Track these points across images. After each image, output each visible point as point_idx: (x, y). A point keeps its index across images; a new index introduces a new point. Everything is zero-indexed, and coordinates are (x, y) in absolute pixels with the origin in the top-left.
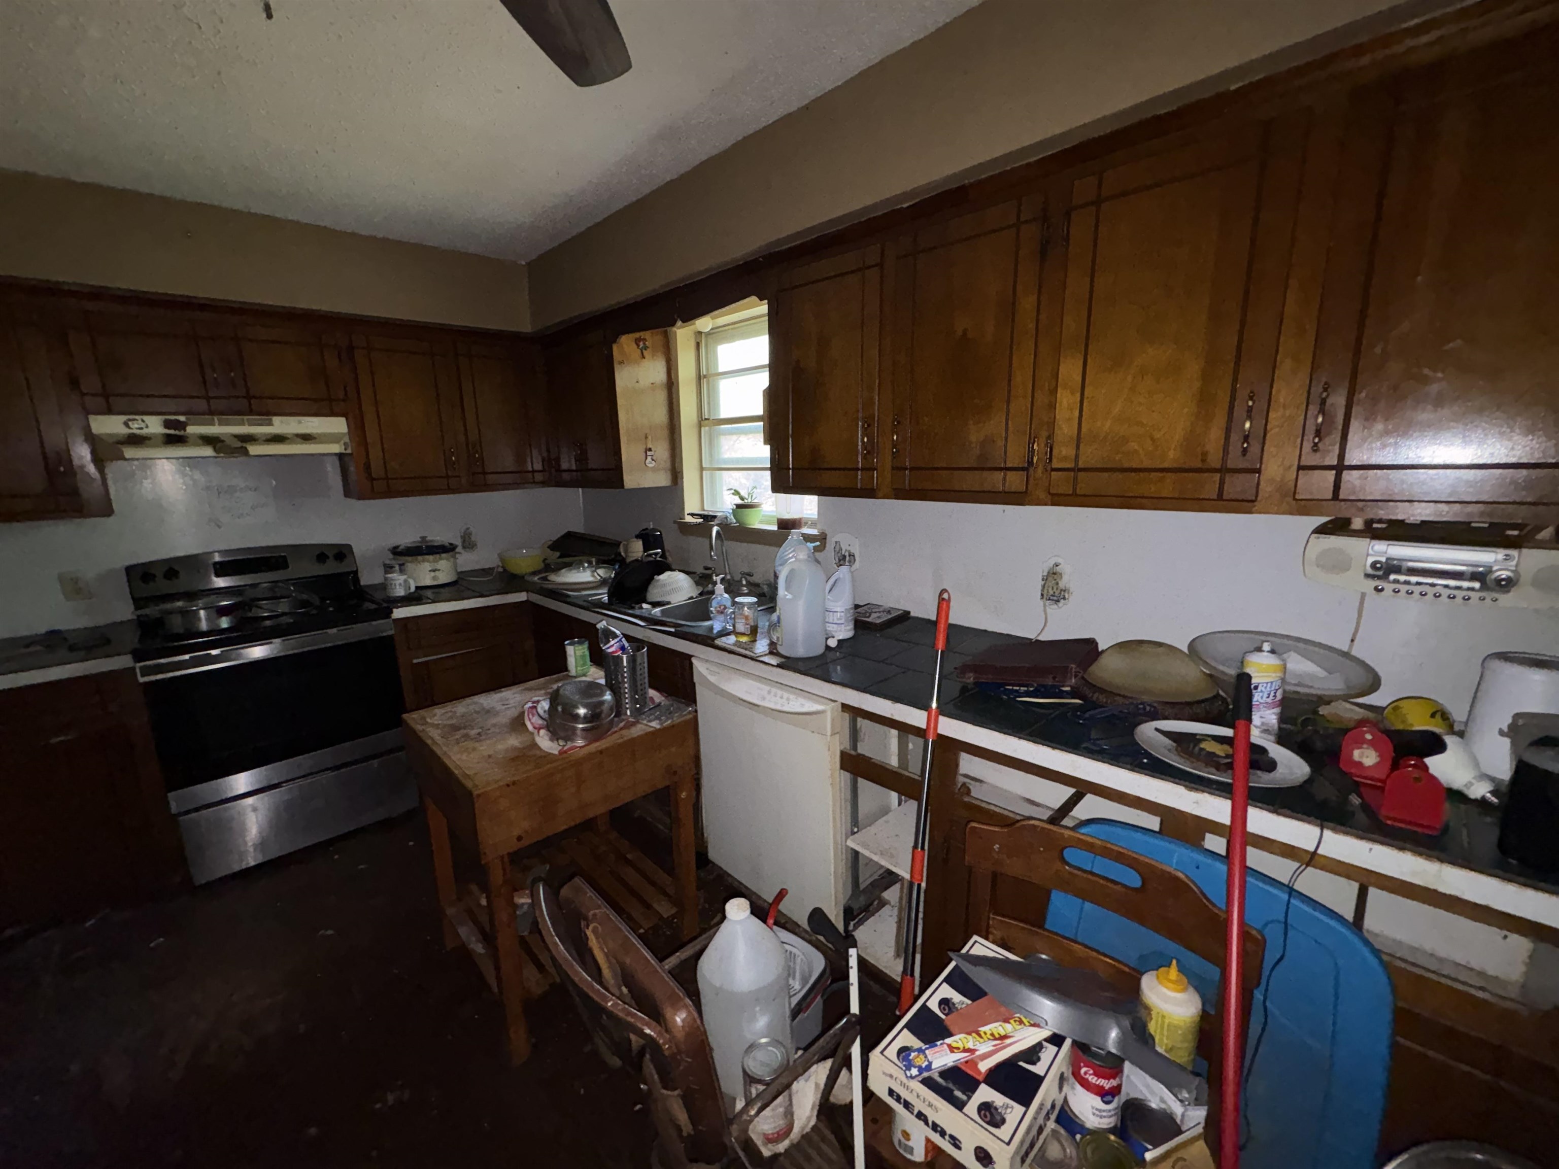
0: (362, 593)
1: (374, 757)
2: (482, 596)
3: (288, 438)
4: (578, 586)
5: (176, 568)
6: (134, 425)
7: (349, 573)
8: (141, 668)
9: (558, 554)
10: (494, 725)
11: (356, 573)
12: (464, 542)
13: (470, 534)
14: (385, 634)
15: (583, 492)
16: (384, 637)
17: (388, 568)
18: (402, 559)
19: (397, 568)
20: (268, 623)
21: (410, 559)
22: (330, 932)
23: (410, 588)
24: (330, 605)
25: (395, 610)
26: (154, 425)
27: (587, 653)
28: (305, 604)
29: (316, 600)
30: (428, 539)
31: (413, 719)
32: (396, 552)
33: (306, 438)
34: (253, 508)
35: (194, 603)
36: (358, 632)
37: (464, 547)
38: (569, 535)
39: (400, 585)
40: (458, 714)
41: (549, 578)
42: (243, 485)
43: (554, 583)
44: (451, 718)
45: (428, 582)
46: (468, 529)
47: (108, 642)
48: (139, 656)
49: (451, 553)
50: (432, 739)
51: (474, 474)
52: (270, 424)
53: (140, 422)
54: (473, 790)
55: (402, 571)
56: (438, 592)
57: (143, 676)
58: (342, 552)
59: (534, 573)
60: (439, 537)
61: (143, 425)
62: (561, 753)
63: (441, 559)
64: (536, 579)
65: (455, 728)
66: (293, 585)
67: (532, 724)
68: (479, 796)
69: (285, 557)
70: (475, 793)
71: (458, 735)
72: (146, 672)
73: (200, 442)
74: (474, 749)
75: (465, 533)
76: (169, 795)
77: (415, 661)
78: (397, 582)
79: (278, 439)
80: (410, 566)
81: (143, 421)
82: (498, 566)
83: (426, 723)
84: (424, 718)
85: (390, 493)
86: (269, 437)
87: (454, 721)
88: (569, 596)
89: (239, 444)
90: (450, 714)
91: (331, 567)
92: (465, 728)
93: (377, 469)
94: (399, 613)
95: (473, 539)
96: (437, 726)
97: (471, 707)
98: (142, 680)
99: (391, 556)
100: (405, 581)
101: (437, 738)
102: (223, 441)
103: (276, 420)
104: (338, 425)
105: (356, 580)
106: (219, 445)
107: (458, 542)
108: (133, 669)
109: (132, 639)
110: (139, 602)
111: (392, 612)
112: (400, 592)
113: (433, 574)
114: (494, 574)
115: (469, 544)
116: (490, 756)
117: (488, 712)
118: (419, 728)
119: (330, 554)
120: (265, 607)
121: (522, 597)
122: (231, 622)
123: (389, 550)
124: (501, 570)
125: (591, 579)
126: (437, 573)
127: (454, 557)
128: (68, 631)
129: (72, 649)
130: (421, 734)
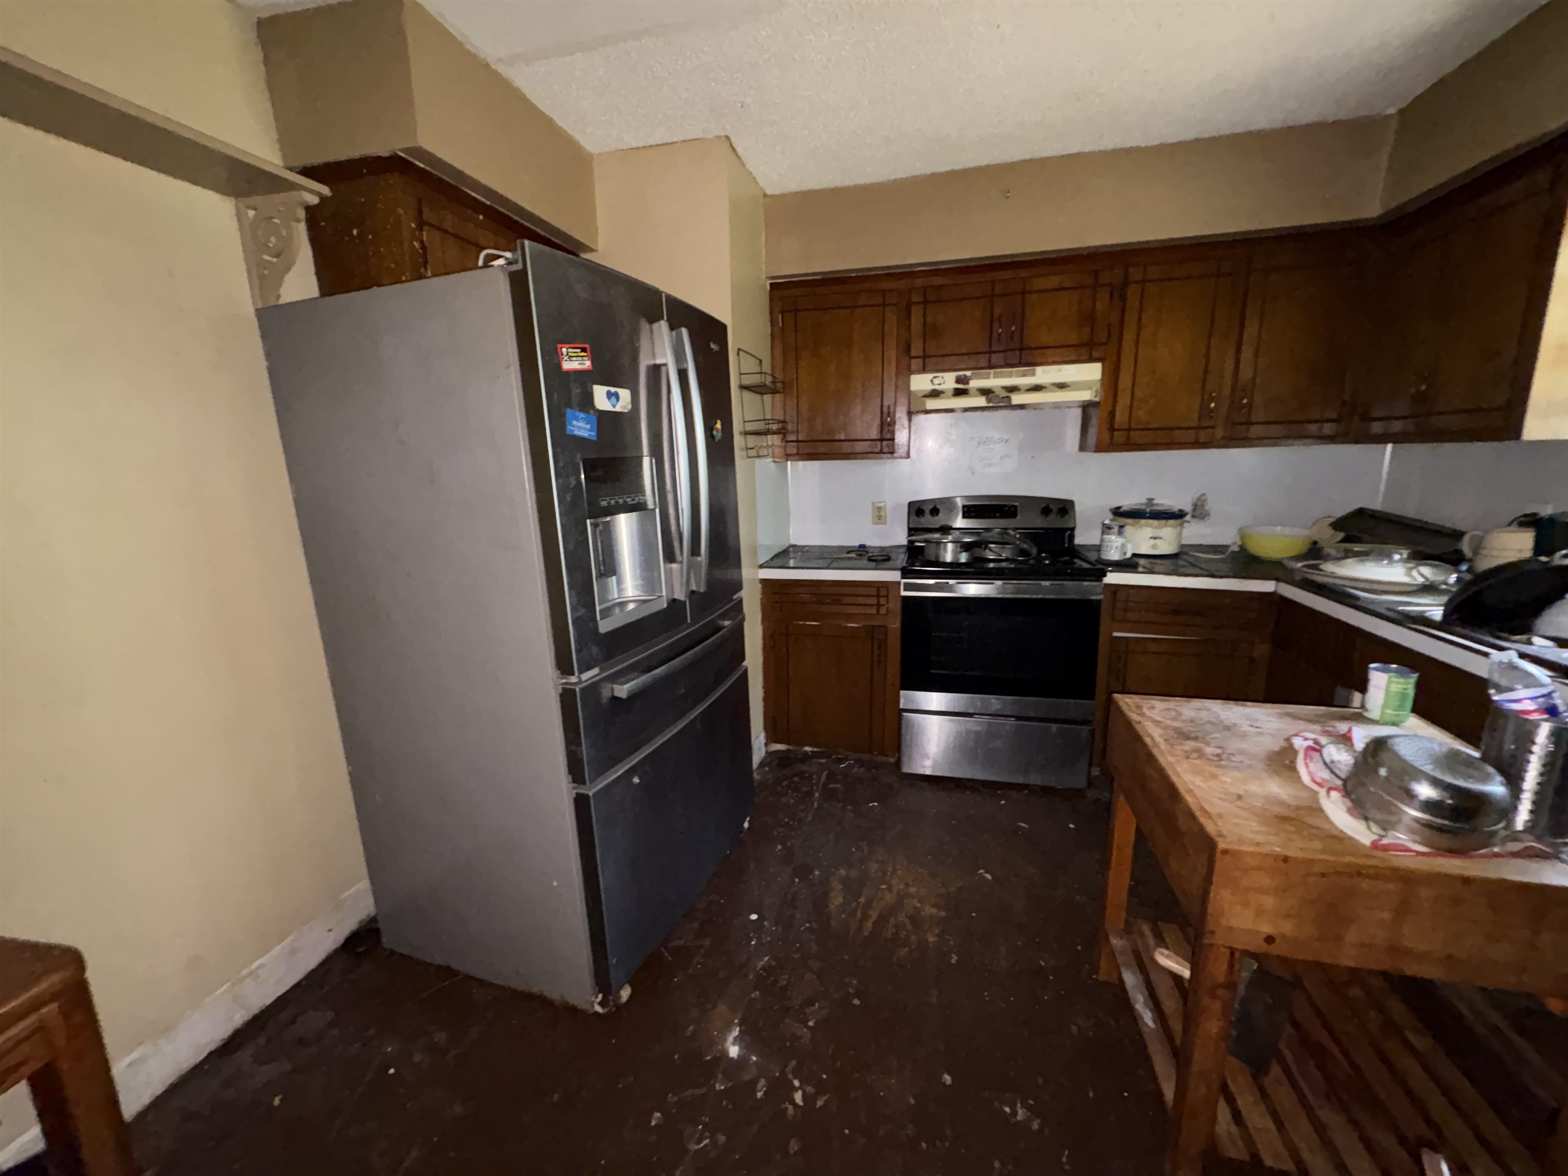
0: (1075, 552)
1: (1056, 721)
2: (1213, 576)
3: (1045, 388)
4: (1376, 587)
5: (938, 507)
6: (936, 381)
7: (1065, 530)
8: (905, 584)
9: (1341, 535)
10: (1242, 752)
11: (1073, 529)
12: (1194, 510)
13: (1205, 501)
14: (1093, 598)
15: (1393, 452)
16: (1091, 601)
17: (1107, 529)
18: (1122, 521)
19: (1116, 529)
20: (991, 565)
21: (1130, 521)
22: (988, 876)
23: (1125, 554)
24: (1045, 558)
25: (1109, 574)
26: (948, 381)
27: (1411, 692)
28: (1023, 552)
29: (1034, 551)
30: (1155, 502)
31: (1127, 703)
32: (1118, 512)
33: (1062, 386)
34: (1002, 458)
35: (946, 536)
36: (1071, 589)
37: (1193, 516)
38: (1361, 513)
39: (1117, 547)
40: (1183, 718)
41: (1322, 567)
42: (997, 436)
43: (1333, 575)
44: (1174, 719)
45: (1144, 550)
46: (1204, 494)
47: (888, 559)
48: (906, 573)
49: (1179, 521)
50: (1152, 738)
51: (1234, 424)
52: (1033, 374)
53: (940, 378)
54: (1218, 839)
55: (1120, 533)
56: (1154, 562)
57: (905, 590)
58: (1065, 508)
59: (1297, 558)
60: (1167, 501)
61: (942, 382)
62: (1375, 845)
63: (1165, 526)
64: (1299, 565)
65: (1184, 736)
66: (1020, 533)
67: (1310, 773)
68: (1225, 852)
69: (1015, 507)
70: (1222, 845)
71: (1190, 745)
72: (908, 587)
73: (978, 393)
74: (1214, 776)
75: (1198, 499)
76: (902, 692)
77: (1115, 634)
78: (1115, 545)
79: (1037, 388)
80: (1128, 530)
81: (943, 378)
82: (1235, 543)
83: (1142, 715)
84: (1139, 707)
85: (1130, 446)
86: (1029, 387)
87: (1176, 724)
88: (1357, 598)
89: (1006, 394)
90: (1174, 713)
91: (1053, 522)
92: (1196, 739)
93: (1121, 418)
94: (1113, 578)
95: (1207, 508)
96: (1157, 723)
97: (1203, 714)
98: (904, 593)
99: (1111, 516)
100: (1123, 546)
101: (1159, 739)
102: (993, 392)
103: (1039, 370)
104: (1092, 372)
105: (1072, 537)
106: (991, 395)
107: (1188, 508)
108: (899, 583)
109: (901, 559)
110: (912, 531)
111: (1105, 576)
112: (1114, 555)
113: (1153, 541)
114: (1228, 553)
115: (1200, 511)
116: (1240, 797)
117: (1228, 728)
118: (1134, 717)
119: (1054, 508)
120: (994, 549)
121: (1267, 586)
122: (968, 559)
123: (1110, 510)
124: (1236, 549)
125: (1406, 579)
126: (1158, 541)
127: (1181, 525)
128: (870, 547)
129: (870, 560)
130: (1138, 727)
